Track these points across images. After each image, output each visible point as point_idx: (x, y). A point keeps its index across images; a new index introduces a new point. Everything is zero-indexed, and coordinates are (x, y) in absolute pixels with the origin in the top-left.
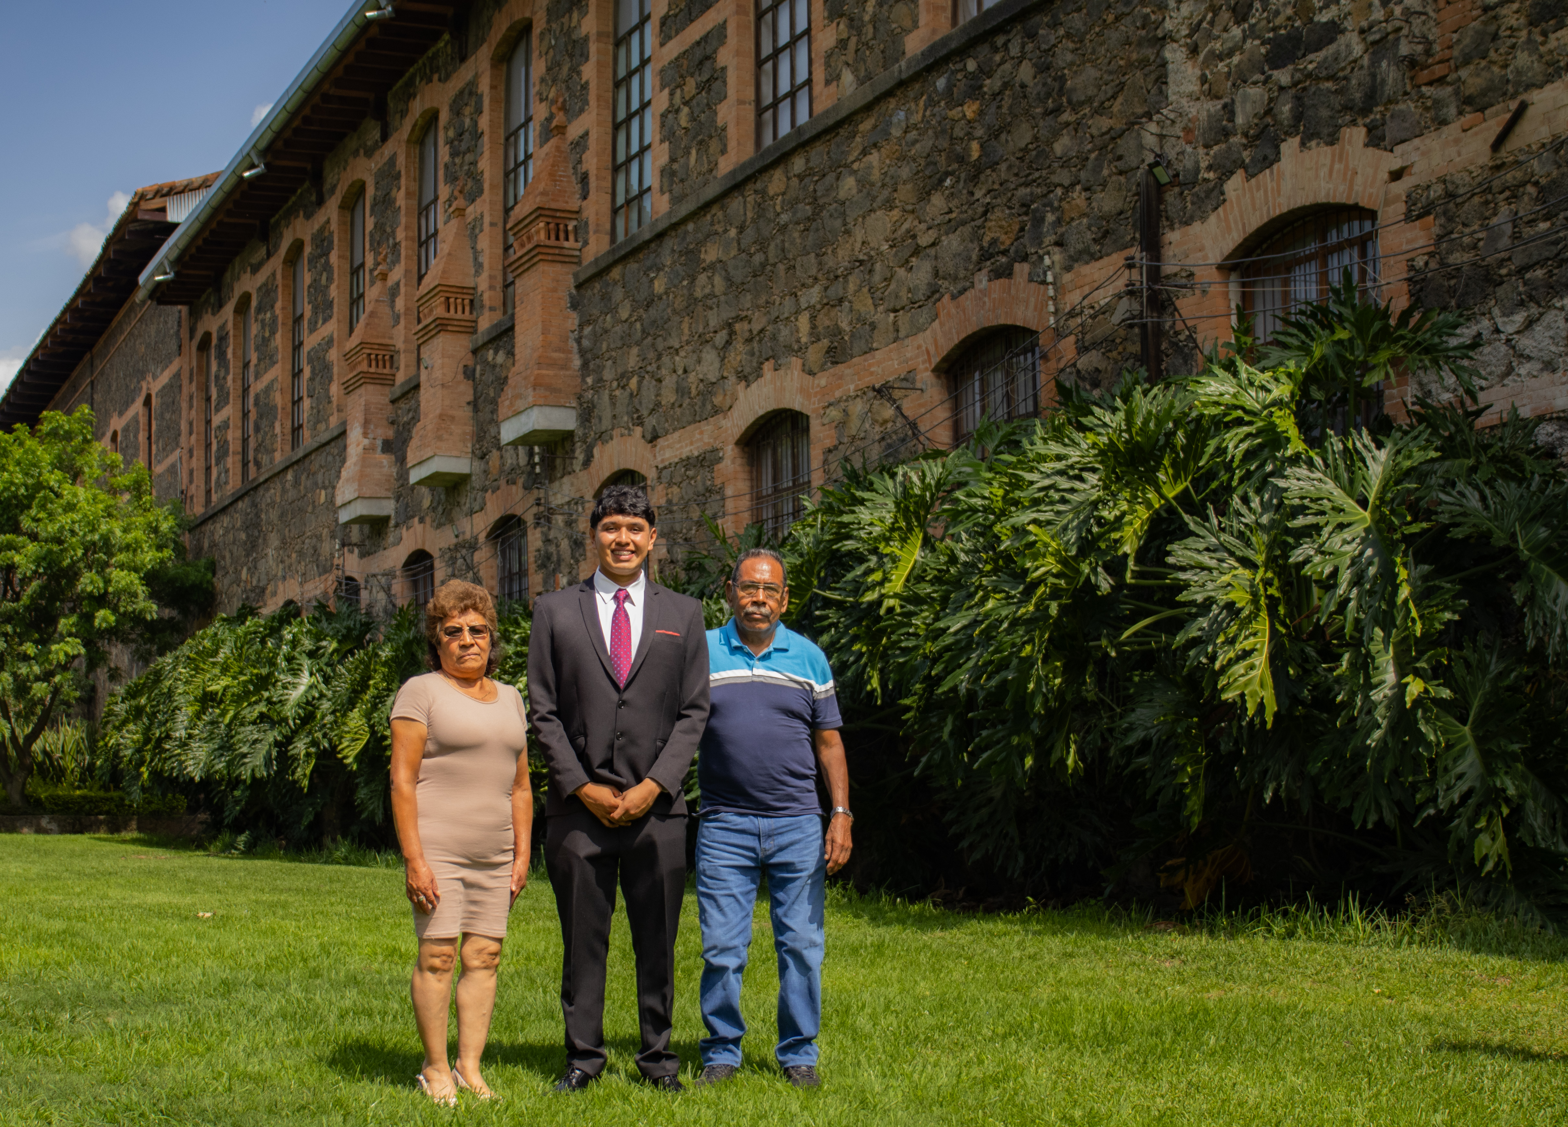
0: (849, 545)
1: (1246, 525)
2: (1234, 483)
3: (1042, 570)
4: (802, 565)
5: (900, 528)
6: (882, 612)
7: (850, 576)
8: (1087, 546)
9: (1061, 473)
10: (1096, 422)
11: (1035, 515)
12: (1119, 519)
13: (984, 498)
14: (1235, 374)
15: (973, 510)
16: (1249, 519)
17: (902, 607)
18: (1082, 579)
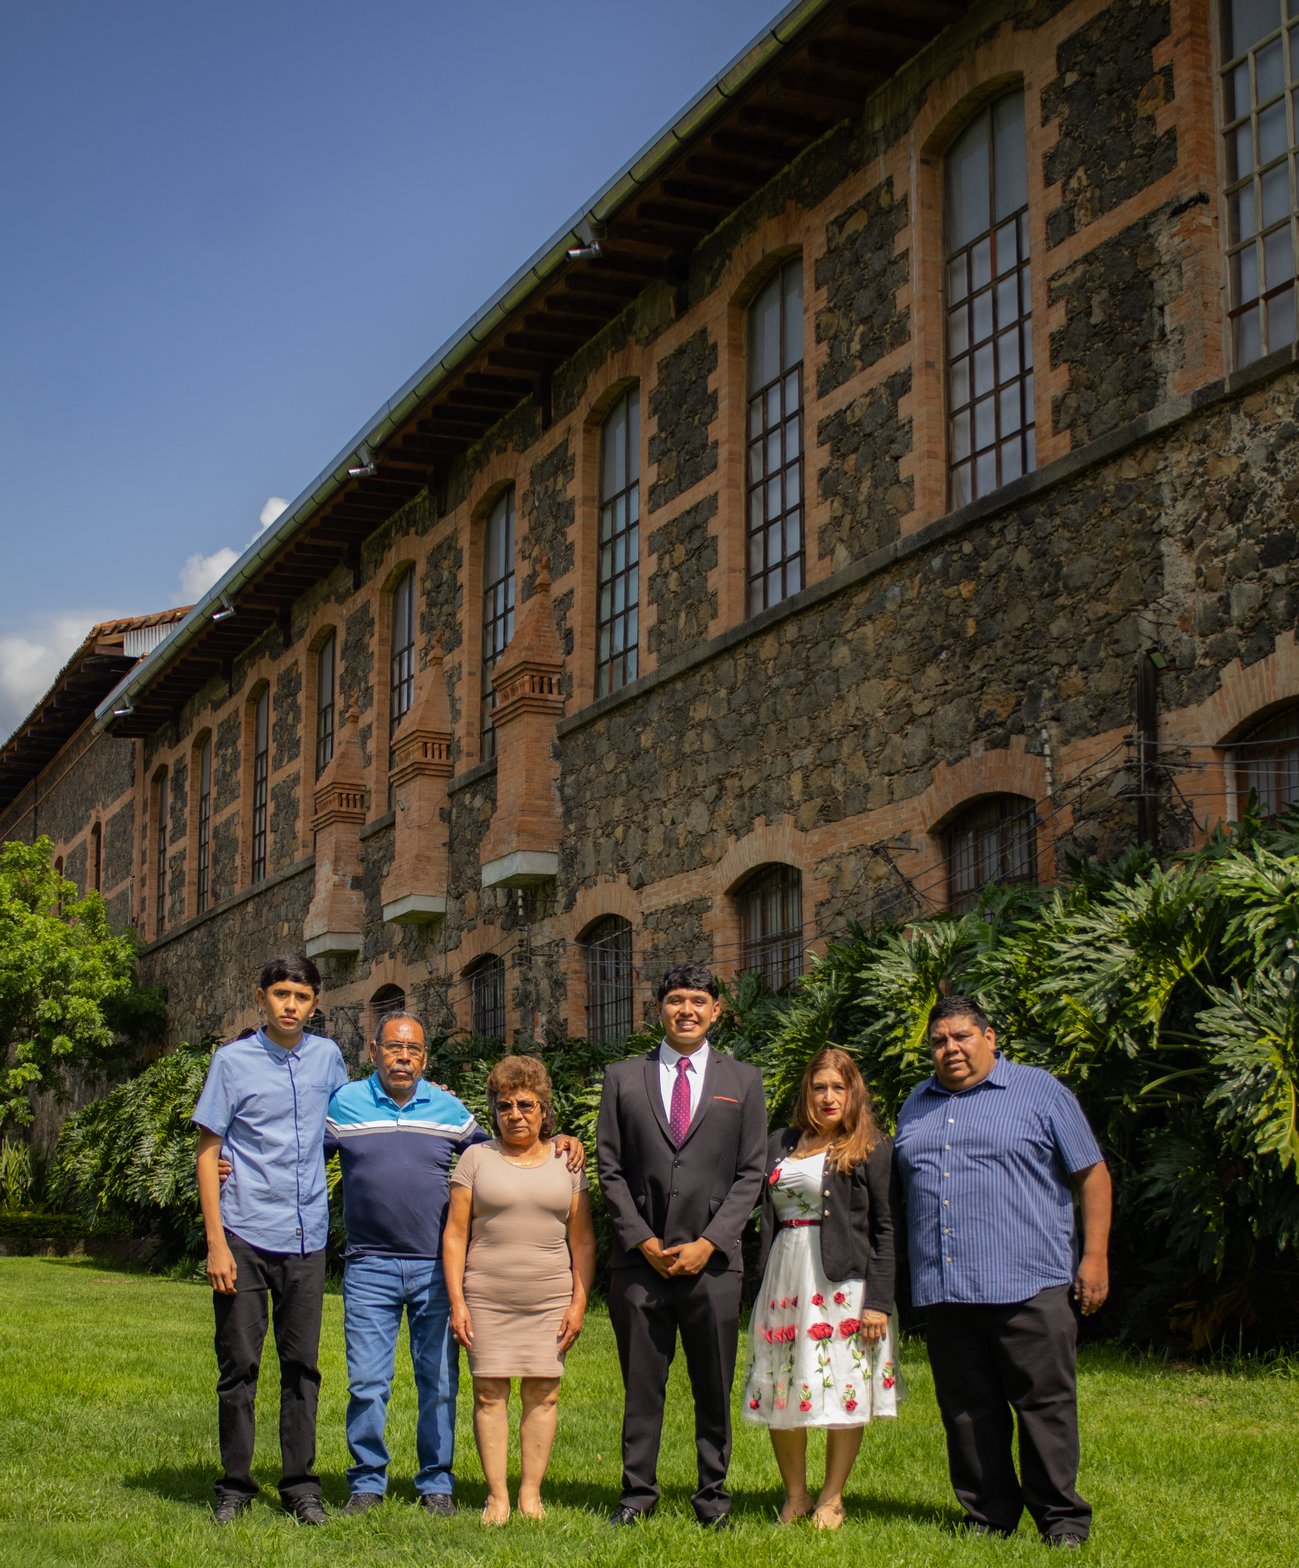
0: (869, 1000)
1: (1268, 997)
2: (1256, 960)
3: (1073, 1035)
4: (818, 1019)
5: (920, 988)
6: (902, 1066)
7: (869, 1030)
8: (1114, 1014)
9: (1088, 944)
10: (1118, 896)
11: (1064, 983)
12: (1144, 990)
13: (1005, 962)
14: (1253, 858)
15: (995, 973)
16: (1271, 992)
17: (920, 1061)
18: (1109, 1044)
